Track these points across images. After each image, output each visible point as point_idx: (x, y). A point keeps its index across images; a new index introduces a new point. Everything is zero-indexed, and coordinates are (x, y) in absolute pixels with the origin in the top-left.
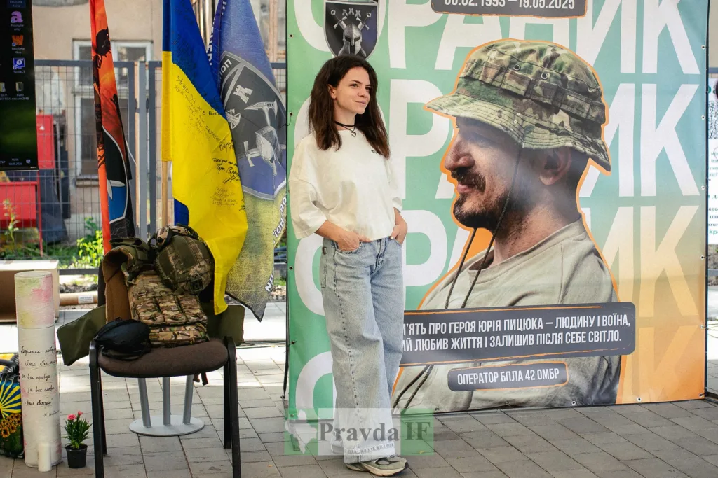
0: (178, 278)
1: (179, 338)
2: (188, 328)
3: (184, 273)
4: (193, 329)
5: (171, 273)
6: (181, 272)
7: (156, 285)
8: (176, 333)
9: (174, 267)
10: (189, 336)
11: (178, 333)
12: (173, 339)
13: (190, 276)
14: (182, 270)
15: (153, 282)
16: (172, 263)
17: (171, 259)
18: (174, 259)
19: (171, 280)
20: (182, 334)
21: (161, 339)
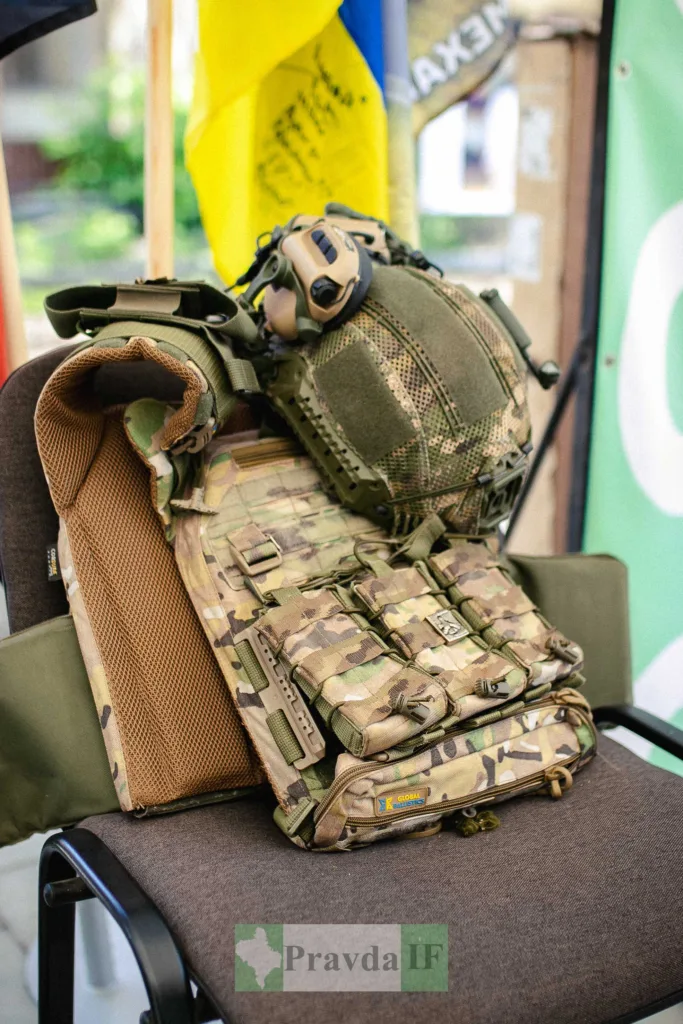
0: (427, 472)
1: (506, 775)
2: (533, 717)
3: (461, 449)
4: (551, 719)
5: (401, 452)
6: (449, 447)
7: (303, 507)
8: (492, 753)
9: (416, 423)
10: (537, 756)
11: (501, 755)
12: (483, 787)
13: (485, 460)
14: (453, 434)
15: (286, 493)
16: (406, 403)
17: (394, 381)
18: (411, 386)
19: (390, 486)
20: (513, 755)
21: (436, 798)
